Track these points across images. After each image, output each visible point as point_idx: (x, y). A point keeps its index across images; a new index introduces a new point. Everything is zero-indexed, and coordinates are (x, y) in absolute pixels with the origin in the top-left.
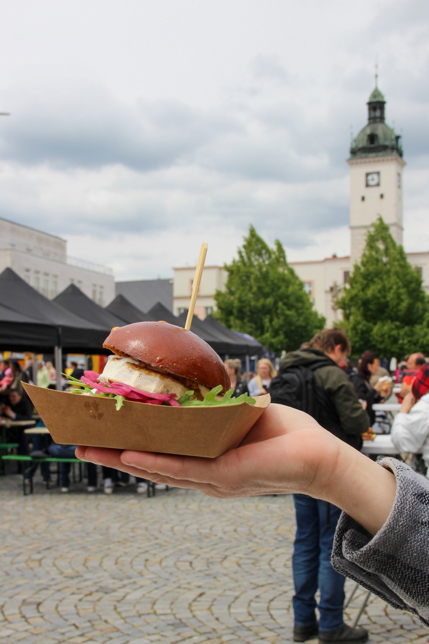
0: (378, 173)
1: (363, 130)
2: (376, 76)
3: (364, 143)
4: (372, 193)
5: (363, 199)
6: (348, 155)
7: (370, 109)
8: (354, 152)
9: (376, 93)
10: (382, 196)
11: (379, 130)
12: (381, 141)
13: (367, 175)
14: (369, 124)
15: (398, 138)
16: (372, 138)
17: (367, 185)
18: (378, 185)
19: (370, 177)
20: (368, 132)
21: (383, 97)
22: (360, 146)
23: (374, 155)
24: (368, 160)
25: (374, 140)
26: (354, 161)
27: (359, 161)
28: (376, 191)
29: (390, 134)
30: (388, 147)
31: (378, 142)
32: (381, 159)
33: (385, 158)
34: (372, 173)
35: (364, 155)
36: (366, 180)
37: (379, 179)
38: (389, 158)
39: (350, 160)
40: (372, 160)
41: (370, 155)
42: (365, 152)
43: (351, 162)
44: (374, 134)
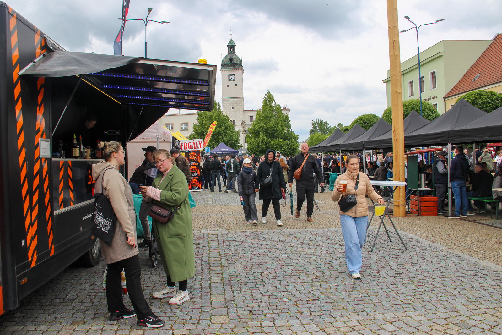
0: (234, 75)
1: (226, 57)
2: (231, 35)
3: (227, 62)
4: (232, 84)
5: (228, 86)
7: (228, 48)
8: (223, 66)
9: (231, 41)
10: (236, 85)
11: (234, 57)
13: (229, 76)
14: (229, 54)
16: (231, 60)
17: (229, 80)
18: (234, 80)
19: (231, 77)
20: (229, 58)
21: (234, 43)
22: (226, 63)
23: (232, 67)
24: (229, 69)
25: (232, 61)
26: (223, 70)
27: (225, 70)
28: (234, 83)
29: (238, 59)
30: (238, 64)
31: (234, 62)
32: (235, 69)
33: (237, 69)
34: (232, 75)
35: (228, 67)
36: (229, 78)
37: (235, 78)
38: (239, 69)
39: (221, 69)
40: (231, 69)
41: (230, 67)
42: (228, 66)
43: (222, 70)
44: (232, 59)
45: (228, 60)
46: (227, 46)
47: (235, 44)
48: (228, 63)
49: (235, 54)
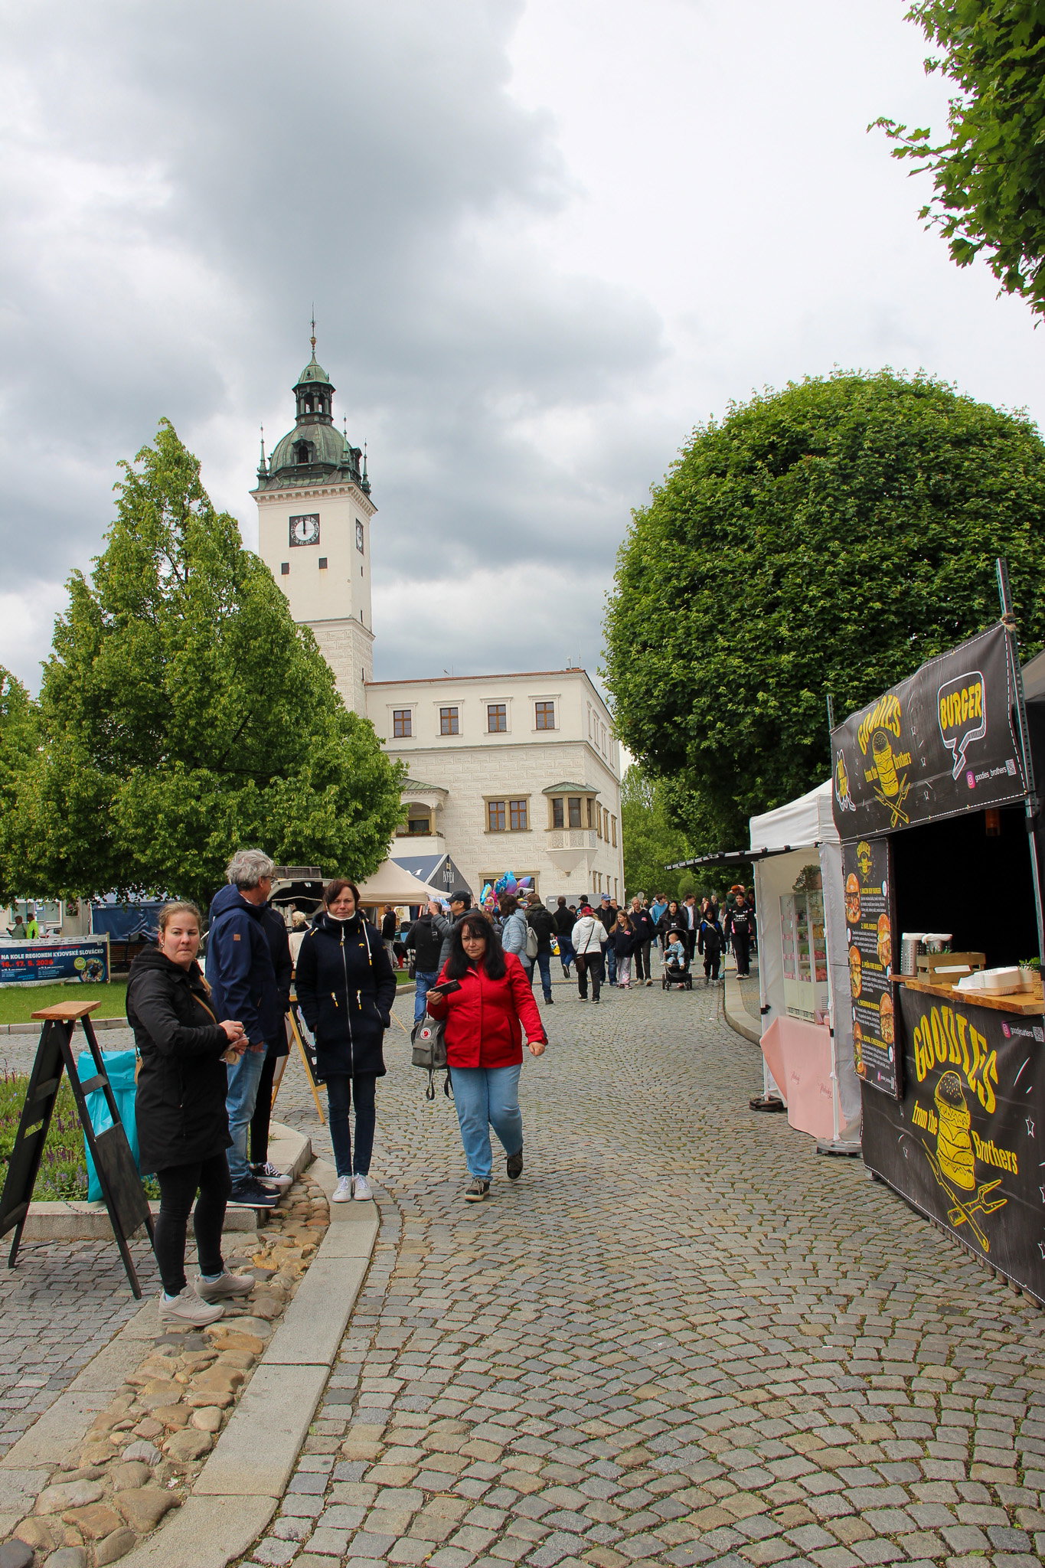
0: (316, 517)
1: (287, 437)
2: (313, 343)
3: (289, 459)
4: (304, 559)
5: (284, 569)
6: (255, 484)
7: (298, 402)
8: (263, 477)
9: (313, 369)
10: (323, 563)
11: (317, 435)
12: (322, 457)
13: (293, 520)
14: (299, 425)
15: (356, 454)
16: (303, 449)
17: (293, 543)
18: (316, 541)
19: (300, 526)
20: (296, 439)
21: (327, 377)
22: (280, 466)
23: (307, 481)
24: (293, 492)
25: (307, 453)
26: (267, 495)
27: (276, 494)
28: (312, 554)
29: (339, 443)
30: (334, 467)
31: (314, 457)
32: (320, 489)
33: (329, 488)
34: (304, 518)
35: (286, 482)
36: (292, 532)
37: (318, 530)
38: (337, 488)
39: (257, 491)
40: (302, 491)
41: (300, 483)
42: (289, 477)
43: (259, 495)
44: (305, 442)
45: (290, 448)
46: (294, 390)
47: (330, 382)
48: (289, 461)
49: (329, 425)
